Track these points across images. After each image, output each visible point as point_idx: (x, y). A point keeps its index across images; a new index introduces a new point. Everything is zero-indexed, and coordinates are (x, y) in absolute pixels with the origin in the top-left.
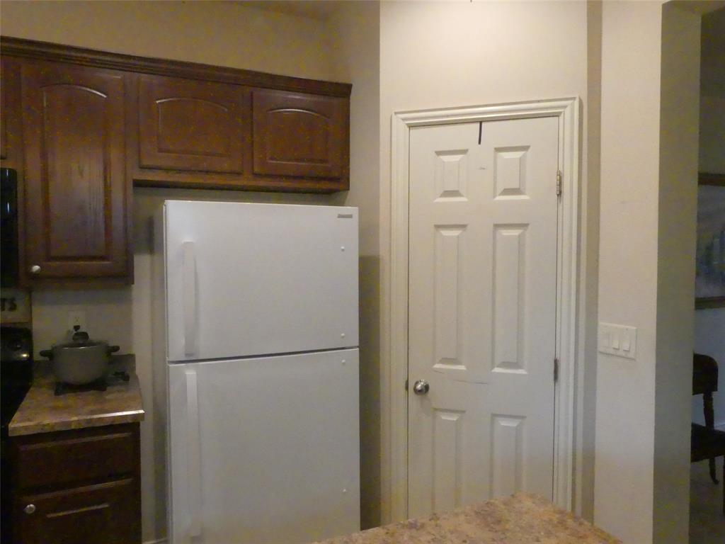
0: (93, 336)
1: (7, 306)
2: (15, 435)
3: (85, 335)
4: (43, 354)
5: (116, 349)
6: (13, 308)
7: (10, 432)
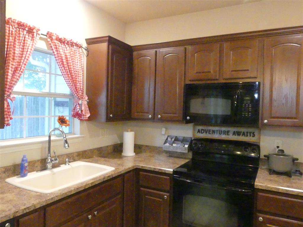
0: (286, 152)
1: (252, 135)
2: (257, 188)
3: (282, 151)
4: (265, 156)
5: (297, 159)
6: (254, 136)
7: (255, 186)
